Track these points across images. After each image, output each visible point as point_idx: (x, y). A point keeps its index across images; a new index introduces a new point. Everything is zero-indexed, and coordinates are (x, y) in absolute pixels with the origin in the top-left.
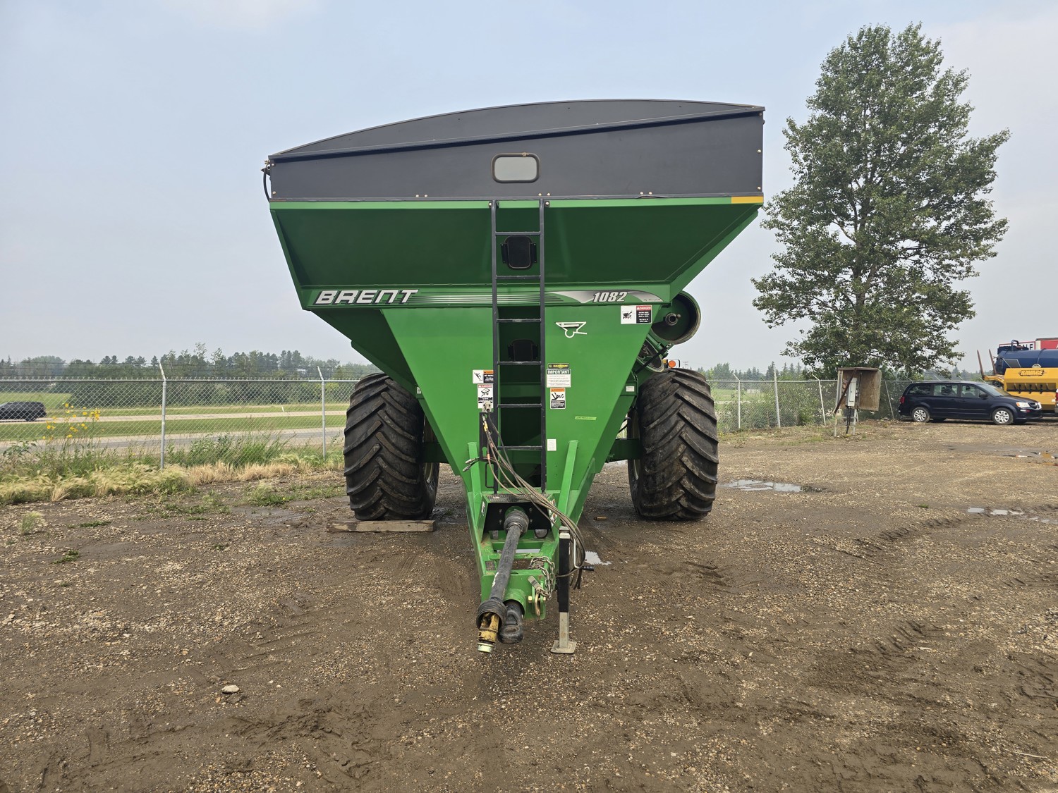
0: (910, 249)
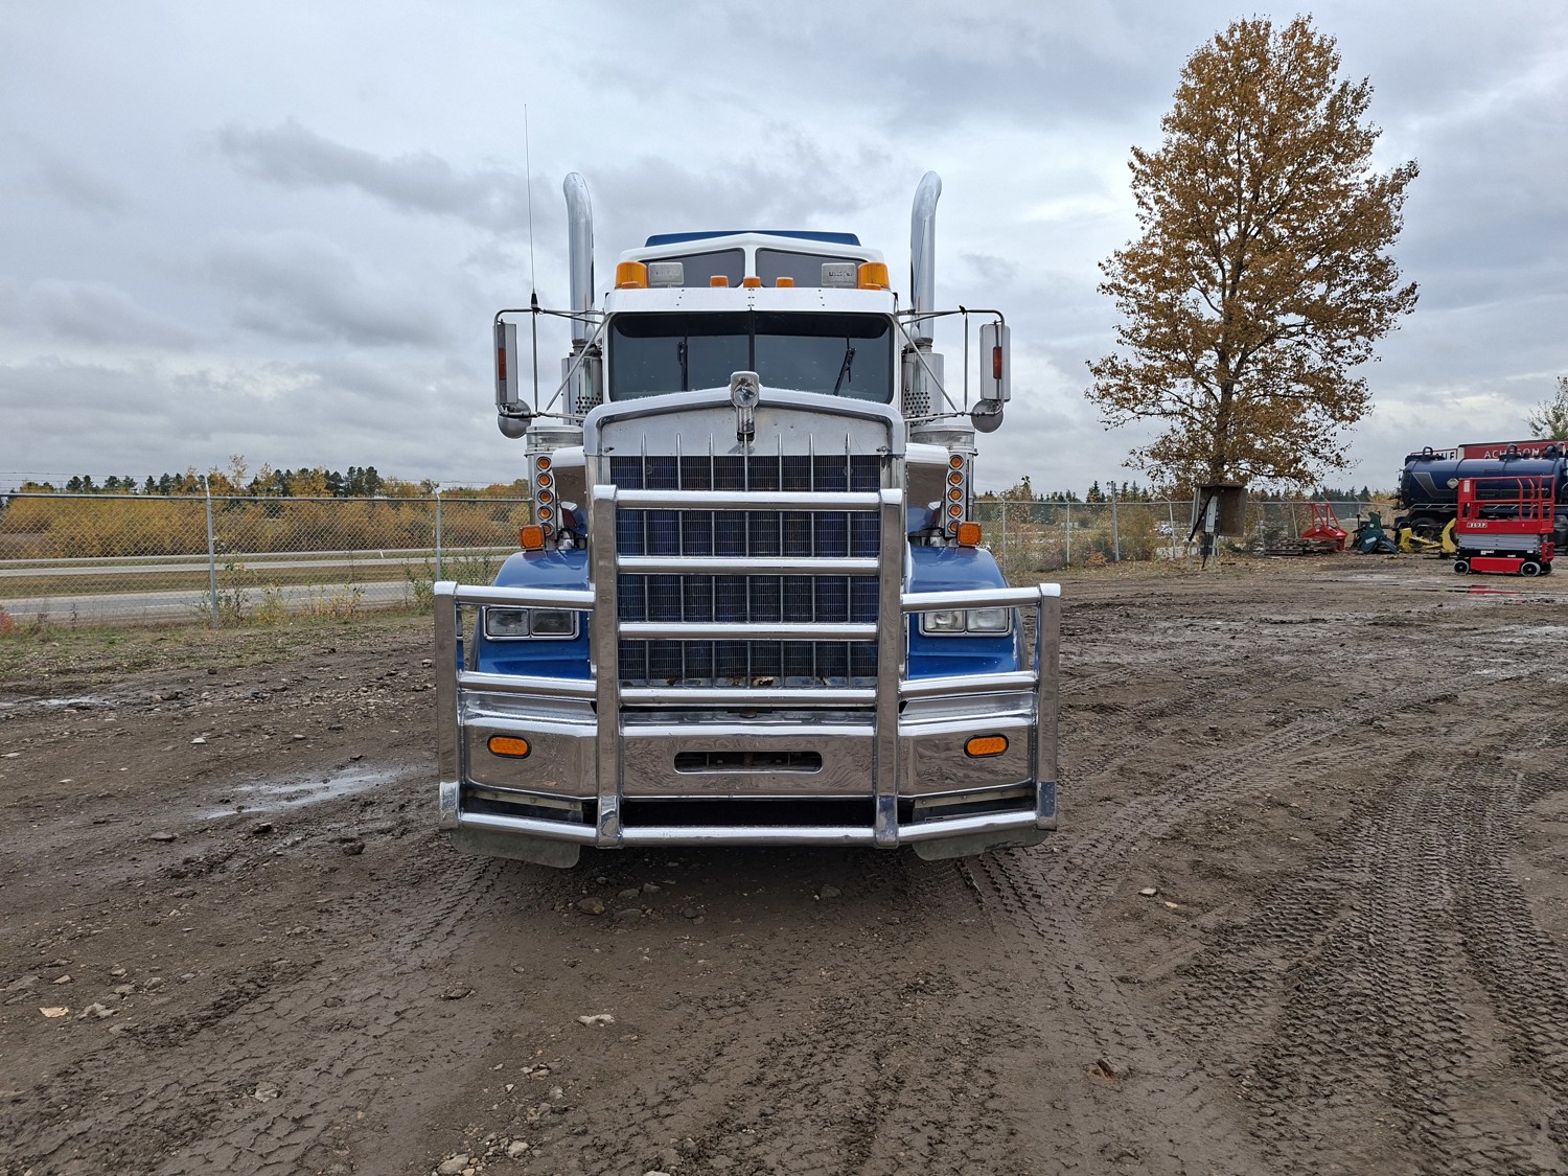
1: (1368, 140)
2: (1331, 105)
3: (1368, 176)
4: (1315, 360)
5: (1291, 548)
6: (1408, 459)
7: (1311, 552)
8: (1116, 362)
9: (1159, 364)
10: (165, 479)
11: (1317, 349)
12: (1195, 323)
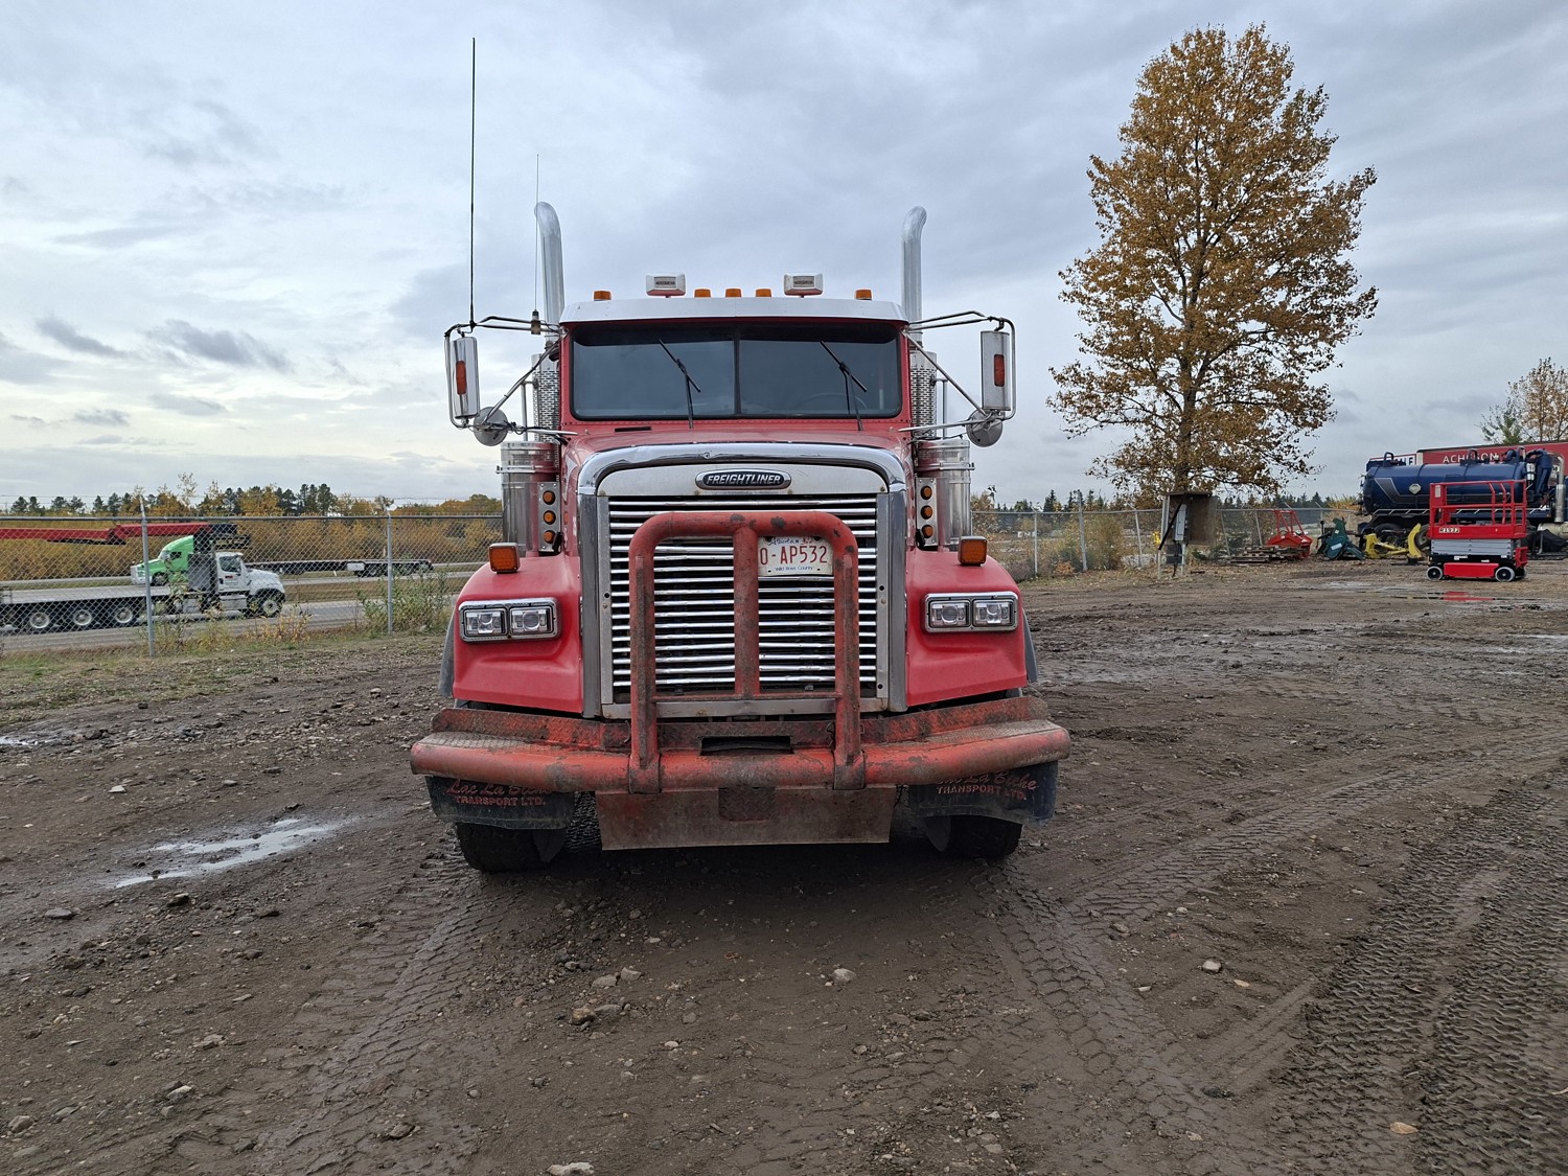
0: (1255, 332)
1: (1324, 147)
2: (1288, 113)
3: (1325, 182)
4: (1277, 367)
5: (1257, 555)
6: (1370, 465)
7: (1277, 559)
8: (1079, 370)
9: (1121, 372)
10: (114, 498)
11: (1279, 355)
12: (1156, 330)
